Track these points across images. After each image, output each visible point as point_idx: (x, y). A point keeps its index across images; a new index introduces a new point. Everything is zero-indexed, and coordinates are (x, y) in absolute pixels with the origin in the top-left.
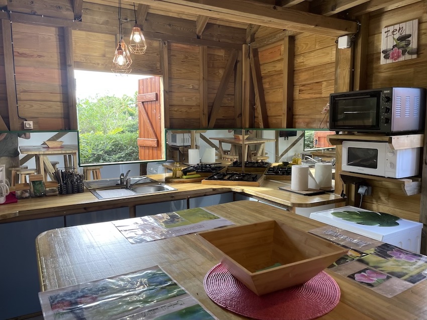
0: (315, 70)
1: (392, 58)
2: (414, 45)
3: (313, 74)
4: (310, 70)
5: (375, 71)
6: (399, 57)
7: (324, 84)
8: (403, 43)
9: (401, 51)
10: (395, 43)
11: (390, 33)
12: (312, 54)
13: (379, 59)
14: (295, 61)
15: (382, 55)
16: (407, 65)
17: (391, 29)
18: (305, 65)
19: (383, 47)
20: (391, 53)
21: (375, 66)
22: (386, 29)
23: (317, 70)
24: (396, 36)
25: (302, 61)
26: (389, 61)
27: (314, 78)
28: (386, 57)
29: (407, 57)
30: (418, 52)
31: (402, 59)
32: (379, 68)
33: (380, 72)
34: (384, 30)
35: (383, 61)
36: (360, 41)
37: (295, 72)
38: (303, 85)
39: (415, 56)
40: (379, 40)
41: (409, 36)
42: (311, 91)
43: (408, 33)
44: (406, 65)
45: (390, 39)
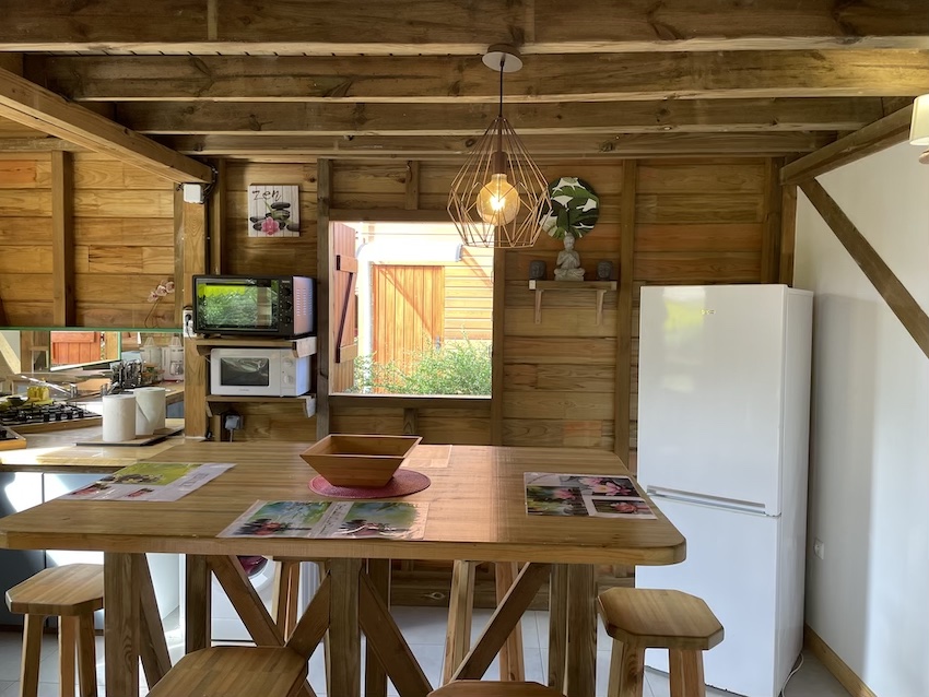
0: (125, 225)
1: (266, 231)
2: (294, 219)
3: (122, 231)
4: (115, 222)
5: (238, 244)
6: (275, 231)
7: (147, 251)
8: (280, 214)
9: (277, 223)
10: (268, 211)
11: (260, 195)
12: (118, 195)
13: (245, 228)
14: (76, 201)
15: (251, 224)
16: (286, 244)
17: (262, 189)
18: (102, 211)
19: (251, 213)
20: (263, 222)
21: (239, 236)
22: (254, 188)
23: (130, 225)
24: (271, 201)
25: (94, 203)
26: (261, 234)
27: (123, 238)
28: (257, 227)
29: (286, 233)
30: (300, 228)
31: (279, 234)
32: (244, 241)
33: (247, 248)
34: (250, 189)
35: (251, 232)
36: (217, 197)
37: (77, 220)
38: (99, 248)
39: (296, 234)
40: (243, 202)
41: (288, 205)
42: (118, 261)
43: (286, 201)
44: (285, 242)
45: (261, 203)
